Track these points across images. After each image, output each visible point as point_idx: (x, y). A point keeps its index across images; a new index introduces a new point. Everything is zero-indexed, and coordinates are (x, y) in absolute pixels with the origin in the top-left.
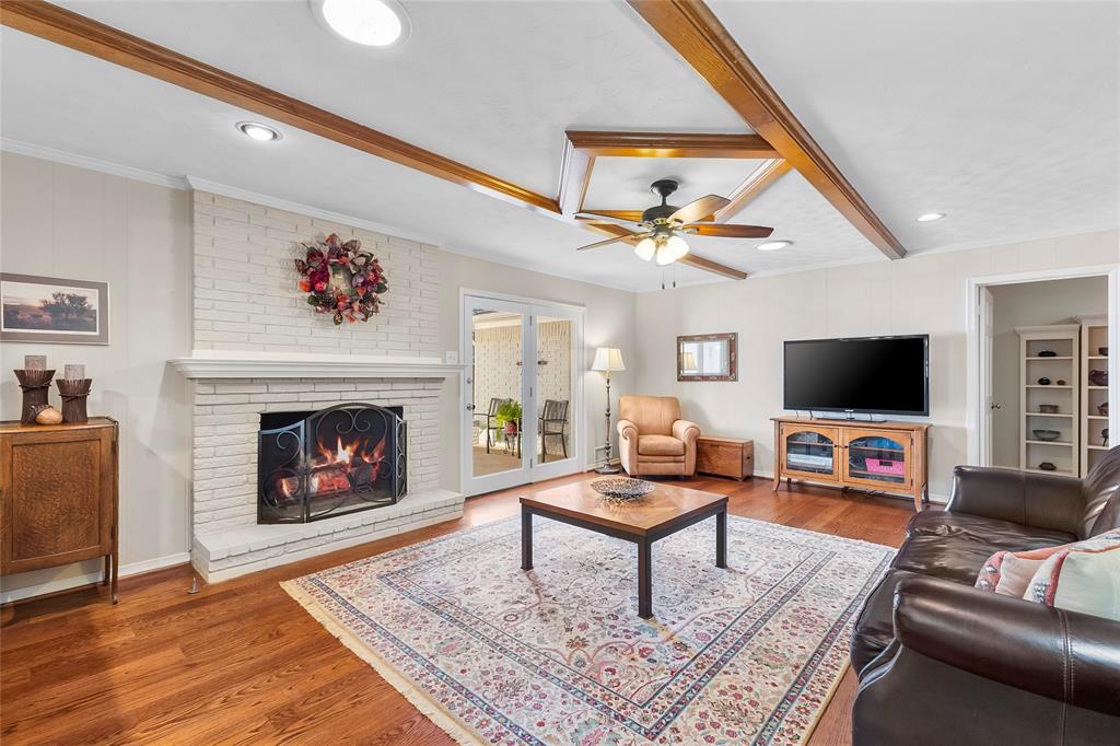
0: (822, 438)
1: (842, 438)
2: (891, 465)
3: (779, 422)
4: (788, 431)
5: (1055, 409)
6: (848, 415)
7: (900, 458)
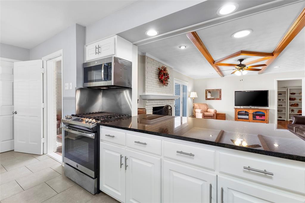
0: (246, 112)
1: (251, 112)
2: (262, 117)
3: (236, 109)
4: (238, 111)
5: (282, 105)
6: (250, 107)
7: (264, 115)
